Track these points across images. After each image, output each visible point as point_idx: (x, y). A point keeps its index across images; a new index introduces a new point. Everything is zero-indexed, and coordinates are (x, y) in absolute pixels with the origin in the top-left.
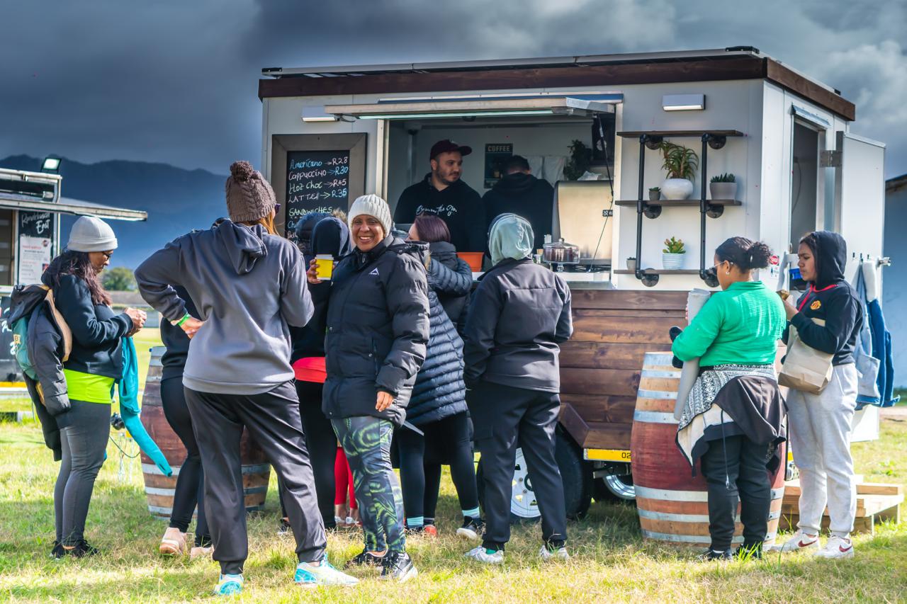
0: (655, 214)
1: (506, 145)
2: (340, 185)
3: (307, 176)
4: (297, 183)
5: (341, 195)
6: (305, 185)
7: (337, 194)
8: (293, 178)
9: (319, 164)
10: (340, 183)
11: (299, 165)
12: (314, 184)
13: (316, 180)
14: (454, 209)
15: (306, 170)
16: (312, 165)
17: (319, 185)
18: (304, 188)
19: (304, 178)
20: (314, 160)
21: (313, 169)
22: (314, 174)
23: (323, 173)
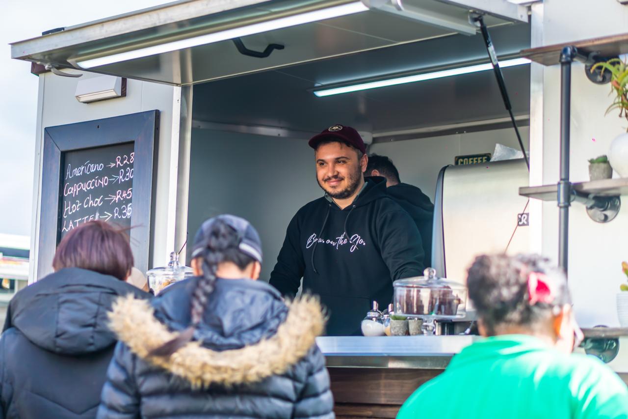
0: (609, 213)
1: (482, 156)
2: (125, 199)
3: (85, 187)
4: (73, 200)
5: (124, 214)
6: (82, 202)
7: (121, 213)
8: (69, 193)
9: (100, 167)
10: (124, 195)
11: (77, 172)
12: (93, 199)
13: (95, 193)
14: (361, 241)
15: (84, 178)
16: (92, 171)
17: (99, 200)
18: (81, 207)
19: (81, 191)
20: (95, 163)
21: (92, 176)
22: (93, 184)
23: (104, 182)
